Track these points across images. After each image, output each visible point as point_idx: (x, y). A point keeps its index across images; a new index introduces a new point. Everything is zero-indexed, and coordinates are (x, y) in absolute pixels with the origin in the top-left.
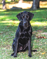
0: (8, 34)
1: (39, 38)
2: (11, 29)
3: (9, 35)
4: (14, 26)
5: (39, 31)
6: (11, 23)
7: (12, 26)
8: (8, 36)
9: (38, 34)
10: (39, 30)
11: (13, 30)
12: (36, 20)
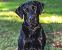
0: (6, 37)
1: (57, 46)
2: (11, 28)
3: (8, 38)
4: (15, 22)
5: (58, 33)
6: (11, 16)
7: (12, 22)
8: (6, 42)
9: (55, 37)
10: (57, 31)
11: (14, 29)
12: (52, 11)
